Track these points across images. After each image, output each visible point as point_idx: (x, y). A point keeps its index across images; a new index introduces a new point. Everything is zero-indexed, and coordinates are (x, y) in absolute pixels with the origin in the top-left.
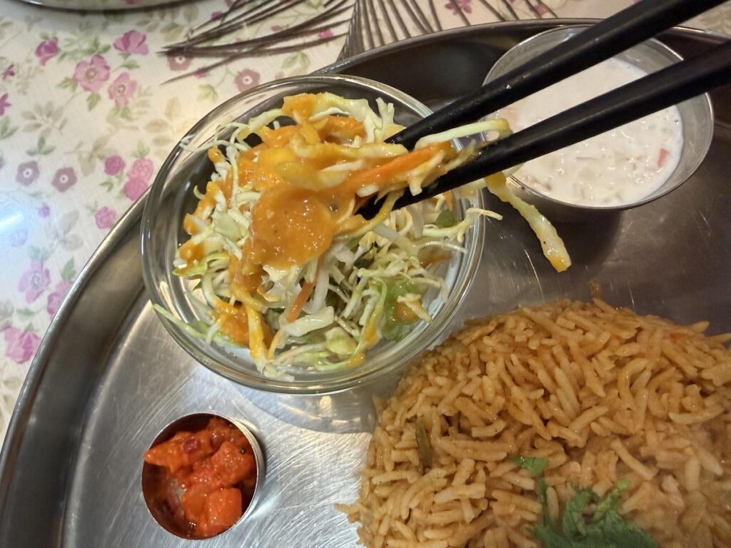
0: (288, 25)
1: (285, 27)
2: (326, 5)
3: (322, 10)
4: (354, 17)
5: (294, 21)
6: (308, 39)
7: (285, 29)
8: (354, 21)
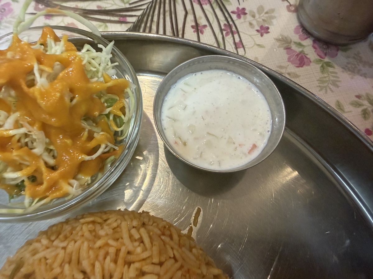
0: (106, 7)
1: (104, 8)
2: (130, 4)
3: (128, 6)
4: (142, 15)
5: (111, 6)
6: (112, 18)
7: (103, 9)
8: (140, 17)
